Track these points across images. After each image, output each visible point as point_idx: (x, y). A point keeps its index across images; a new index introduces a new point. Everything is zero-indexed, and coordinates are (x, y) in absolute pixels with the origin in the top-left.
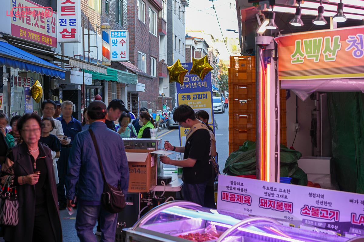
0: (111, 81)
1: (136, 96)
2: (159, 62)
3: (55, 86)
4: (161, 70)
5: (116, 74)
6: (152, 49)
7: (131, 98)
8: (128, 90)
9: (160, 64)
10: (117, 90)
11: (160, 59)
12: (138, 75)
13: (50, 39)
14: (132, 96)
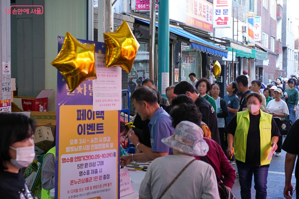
0: (251, 58)
1: (261, 69)
2: (277, 41)
3: (210, 63)
4: (278, 48)
5: (254, 53)
6: (272, 30)
7: (258, 71)
8: (256, 65)
9: (277, 43)
10: (249, 65)
11: (277, 39)
12: (268, 53)
13: (209, 25)
14: (259, 69)
